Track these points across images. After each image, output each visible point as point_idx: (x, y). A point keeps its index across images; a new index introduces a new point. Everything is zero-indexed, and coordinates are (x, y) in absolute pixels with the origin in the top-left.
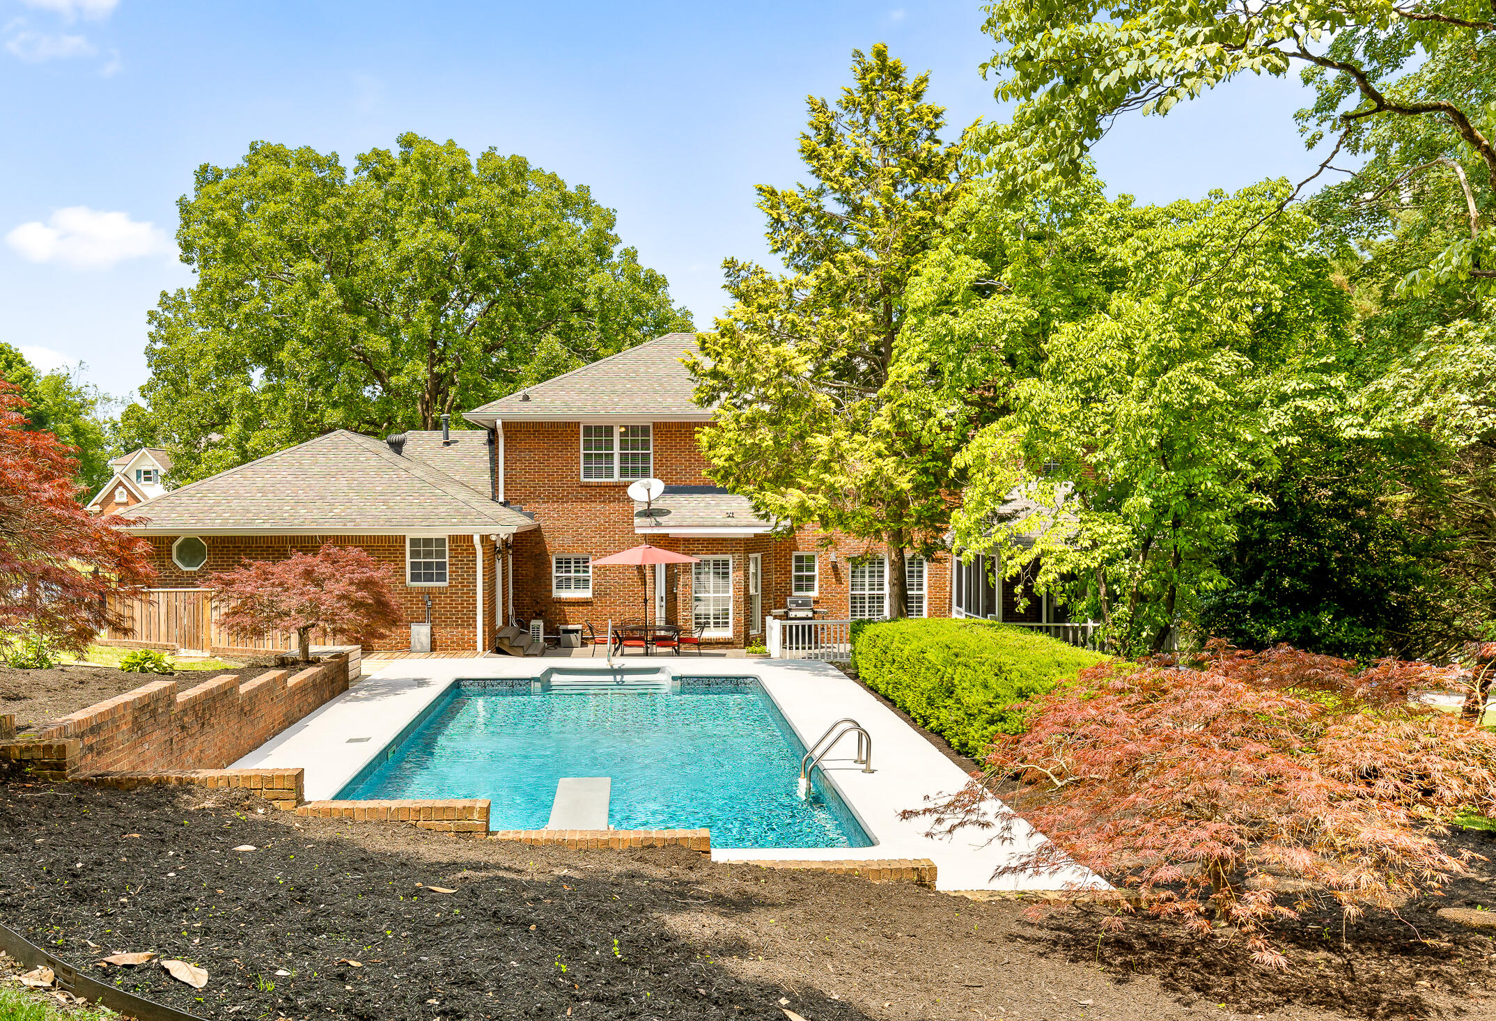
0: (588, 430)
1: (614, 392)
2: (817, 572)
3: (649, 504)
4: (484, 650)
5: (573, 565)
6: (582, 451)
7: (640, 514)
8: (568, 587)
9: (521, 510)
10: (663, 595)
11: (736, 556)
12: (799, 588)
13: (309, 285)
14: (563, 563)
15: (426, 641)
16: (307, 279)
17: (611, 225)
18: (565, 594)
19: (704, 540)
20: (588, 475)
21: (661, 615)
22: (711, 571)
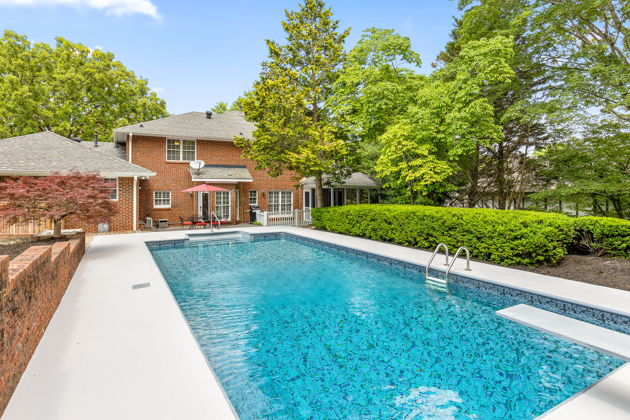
0: (169, 141)
2: (257, 197)
3: (199, 170)
4: (137, 230)
5: (162, 195)
6: (167, 149)
7: (194, 174)
8: (160, 204)
10: (201, 206)
11: (232, 190)
12: (251, 203)
14: (158, 194)
15: (106, 226)
17: (146, 84)
18: (155, 207)
19: (220, 184)
20: (169, 159)
21: (200, 213)
22: (222, 196)
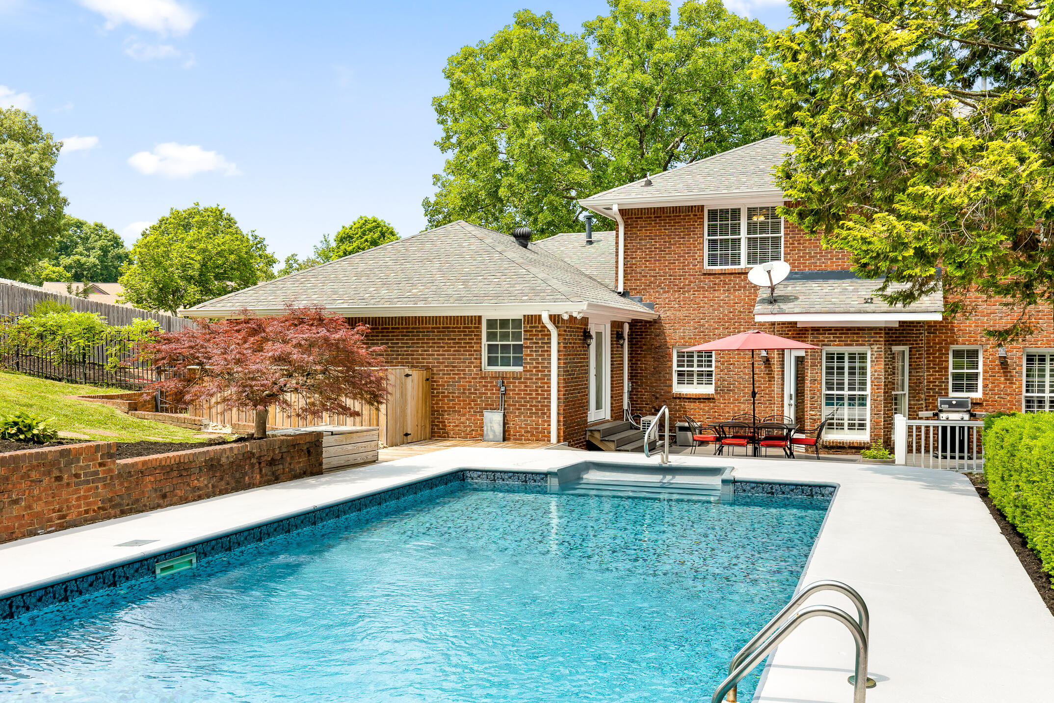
0: (713, 214)
1: (743, 173)
2: (980, 369)
3: (773, 288)
4: (559, 441)
5: (695, 359)
6: (706, 236)
7: (763, 301)
8: (691, 382)
9: (641, 300)
10: (793, 392)
11: (875, 347)
12: (957, 388)
13: (518, 126)
14: (686, 358)
15: (498, 429)
16: (516, 121)
18: (678, 389)
19: (837, 329)
20: (712, 262)
21: (789, 413)
22: (846, 365)
